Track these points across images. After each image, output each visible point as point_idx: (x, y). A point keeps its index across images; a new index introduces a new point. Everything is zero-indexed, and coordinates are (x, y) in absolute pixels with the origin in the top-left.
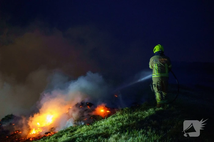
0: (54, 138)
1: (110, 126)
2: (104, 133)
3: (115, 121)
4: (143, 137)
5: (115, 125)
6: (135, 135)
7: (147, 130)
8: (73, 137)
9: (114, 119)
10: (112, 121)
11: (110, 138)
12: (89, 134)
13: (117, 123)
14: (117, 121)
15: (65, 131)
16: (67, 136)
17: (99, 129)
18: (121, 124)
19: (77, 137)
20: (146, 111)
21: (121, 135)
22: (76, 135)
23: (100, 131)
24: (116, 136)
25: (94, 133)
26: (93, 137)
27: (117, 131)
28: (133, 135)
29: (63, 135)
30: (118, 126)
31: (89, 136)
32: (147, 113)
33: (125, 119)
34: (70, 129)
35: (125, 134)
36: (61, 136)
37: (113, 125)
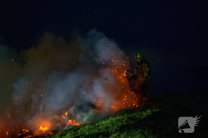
0: (58, 136)
1: (111, 126)
2: (105, 132)
3: (115, 121)
4: (141, 136)
5: (115, 124)
6: (133, 134)
7: (145, 130)
8: (76, 135)
9: (114, 119)
10: (112, 121)
11: (110, 137)
12: (91, 133)
13: (117, 123)
14: (117, 121)
15: (69, 130)
16: (70, 134)
17: (100, 129)
18: (120, 124)
19: (80, 136)
20: (144, 112)
21: (120, 134)
22: (79, 134)
23: (101, 130)
24: (115, 135)
25: (95, 132)
26: (94, 136)
27: (116, 130)
28: (131, 134)
29: (67, 133)
30: (117, 125)
31: (90, 135)
32: (145, 113)
33: (124, 120)
34: (74, 128)
35: (124, 134)
36: (65, 134)
37: (113, 125)
